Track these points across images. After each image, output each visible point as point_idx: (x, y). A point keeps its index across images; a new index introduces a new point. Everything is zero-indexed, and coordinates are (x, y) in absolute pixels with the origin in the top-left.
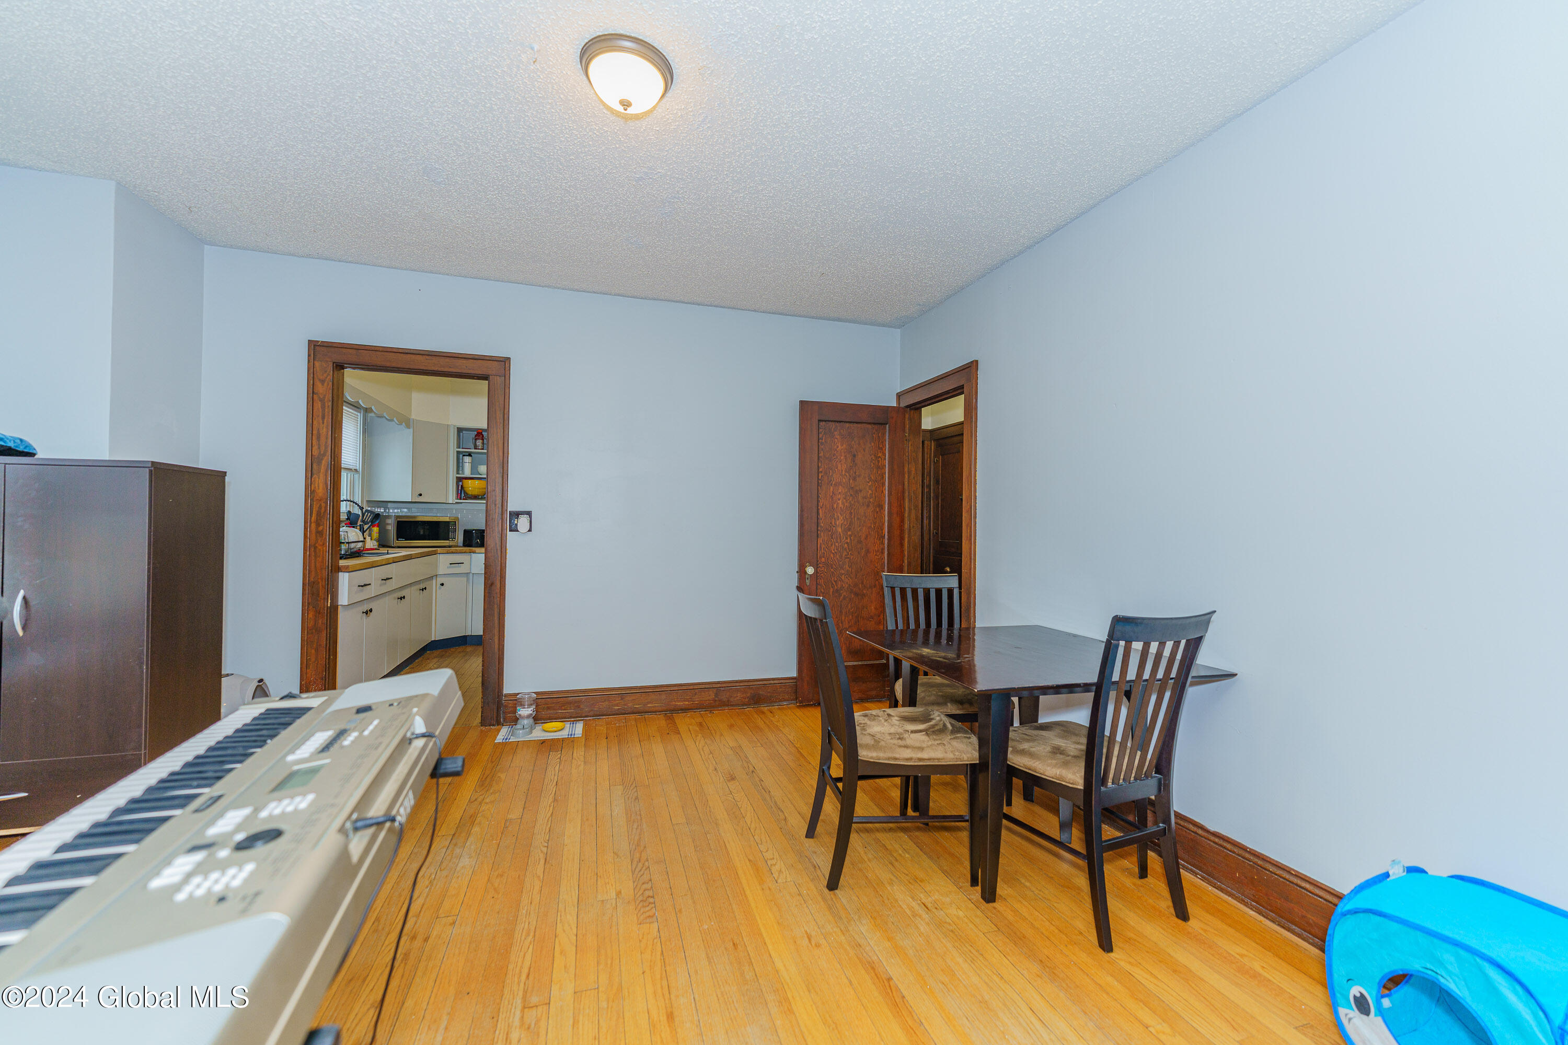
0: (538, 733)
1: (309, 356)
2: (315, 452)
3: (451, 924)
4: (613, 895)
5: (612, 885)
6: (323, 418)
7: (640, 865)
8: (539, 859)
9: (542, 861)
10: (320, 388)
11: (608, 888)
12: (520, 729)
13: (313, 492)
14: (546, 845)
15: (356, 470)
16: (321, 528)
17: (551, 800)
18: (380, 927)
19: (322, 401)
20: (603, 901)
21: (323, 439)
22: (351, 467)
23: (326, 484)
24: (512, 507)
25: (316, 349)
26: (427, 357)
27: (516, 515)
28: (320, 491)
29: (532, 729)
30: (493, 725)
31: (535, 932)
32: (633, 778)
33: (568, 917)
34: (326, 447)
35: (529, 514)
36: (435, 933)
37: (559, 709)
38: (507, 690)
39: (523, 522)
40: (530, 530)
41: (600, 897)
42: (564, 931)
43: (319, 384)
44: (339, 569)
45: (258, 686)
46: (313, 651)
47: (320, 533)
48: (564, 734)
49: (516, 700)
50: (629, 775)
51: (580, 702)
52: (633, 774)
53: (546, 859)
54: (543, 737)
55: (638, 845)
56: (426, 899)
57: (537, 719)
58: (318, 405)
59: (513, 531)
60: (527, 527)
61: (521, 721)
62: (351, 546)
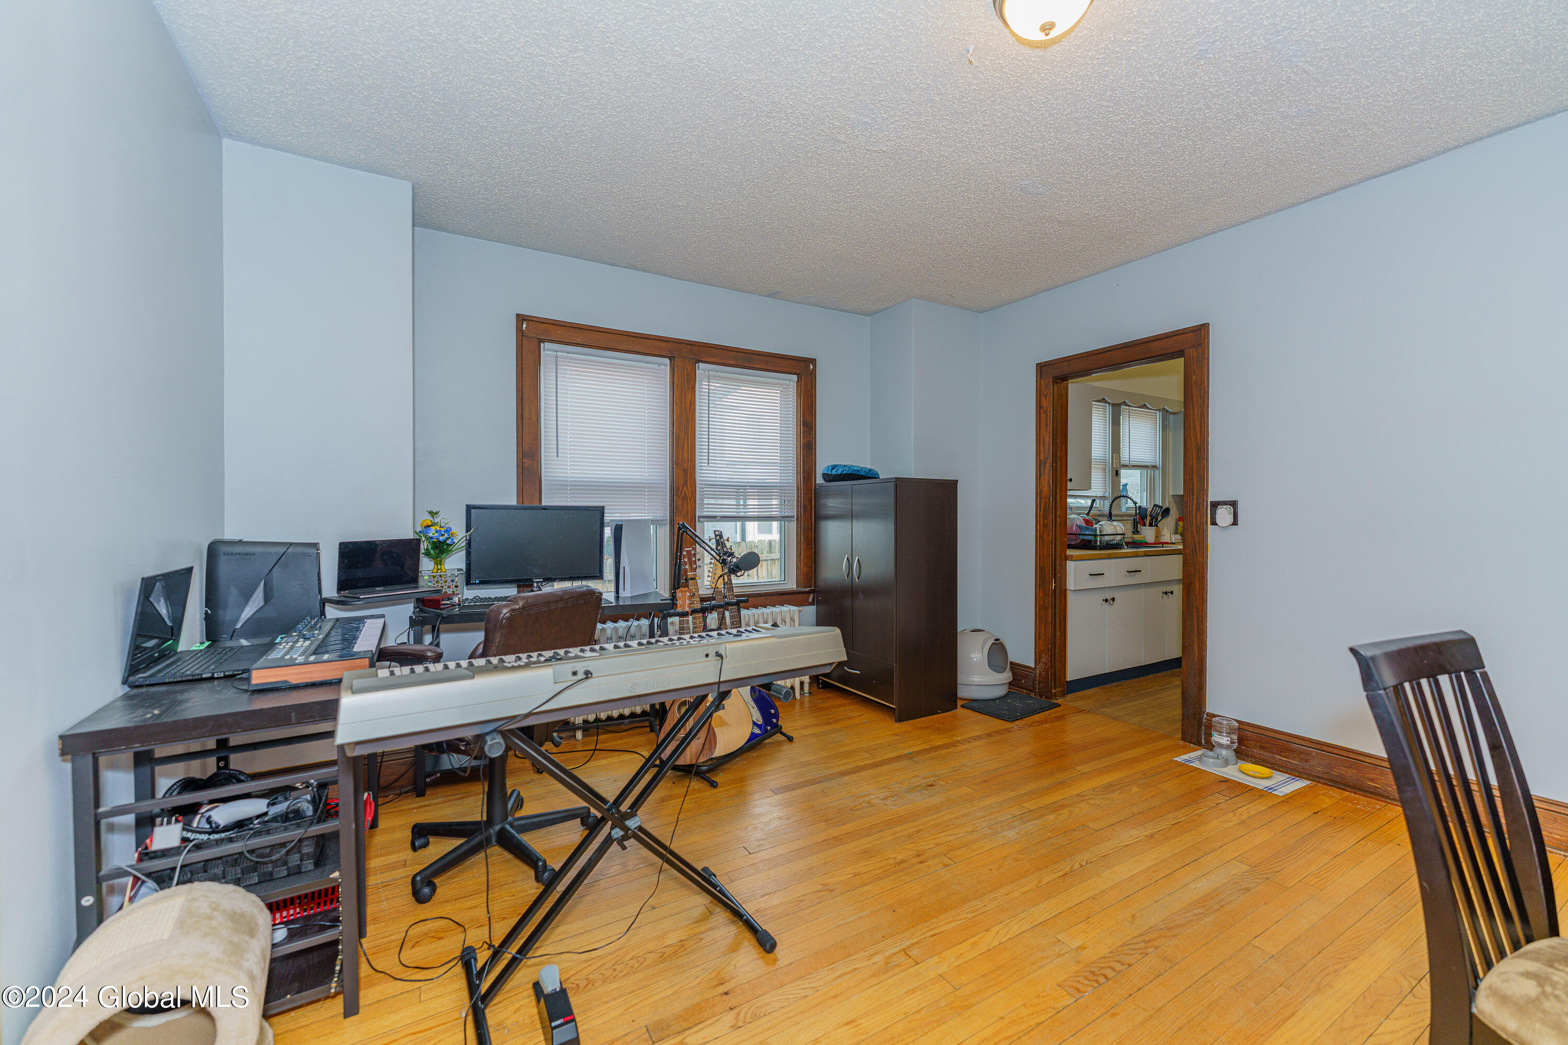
0: (1232, 772)
1: (1037, 376)
2: (1042, 458)
3: (944, 865)
4: (1075, 944)
5: (1087, 937)
6: (1047, 427)
7: (1143, 945)
8: (1062, 870)
9: (1062, 873)
10: (1045, 403)
11: (1080, 936)
12: (1213, 758)
14: (1084, 864)
16: (1046, 522)
17: (1148, 833)
18: (913, 836)
19: (1046, 412)
20: (1059, 940)
21: (1047, 445)
22: (1148, 464)
23: (1049, 483)
24: (1212, 497)
25: (1042, 369)
26: (1123, 350)
27: (1215, 505)
29: (1226, 763)
30: (1194, 744)
31: (979, 914)
32: (1278, 869)
33: (1015, 926)
34: (1049, 451)
35: (1234, 504)
36: (930, 862)
37: (1276, 754)
39: (1224, 516)
40: (1235, 523)
41: (1058, 937)
42: (998, 932)
43: (1043, 399)
44: (1067, 558)
45: (993, 644)
46: (1043, 625)
47: (1045, 526)
48: (1262, 784)
49: (1213, 722)
50: (1281, 863)
51: (1309, 754)
52: (1285, 865)
53: (1065, 874)
54: (1233, 776)
55: (1170, 929)
56: (955, 839)
57: (1242, 755)
58: (1043, 416)
59: (1214, 523)
60: (1230, 519)
61: (1218, 750)
62: (1106, 538)
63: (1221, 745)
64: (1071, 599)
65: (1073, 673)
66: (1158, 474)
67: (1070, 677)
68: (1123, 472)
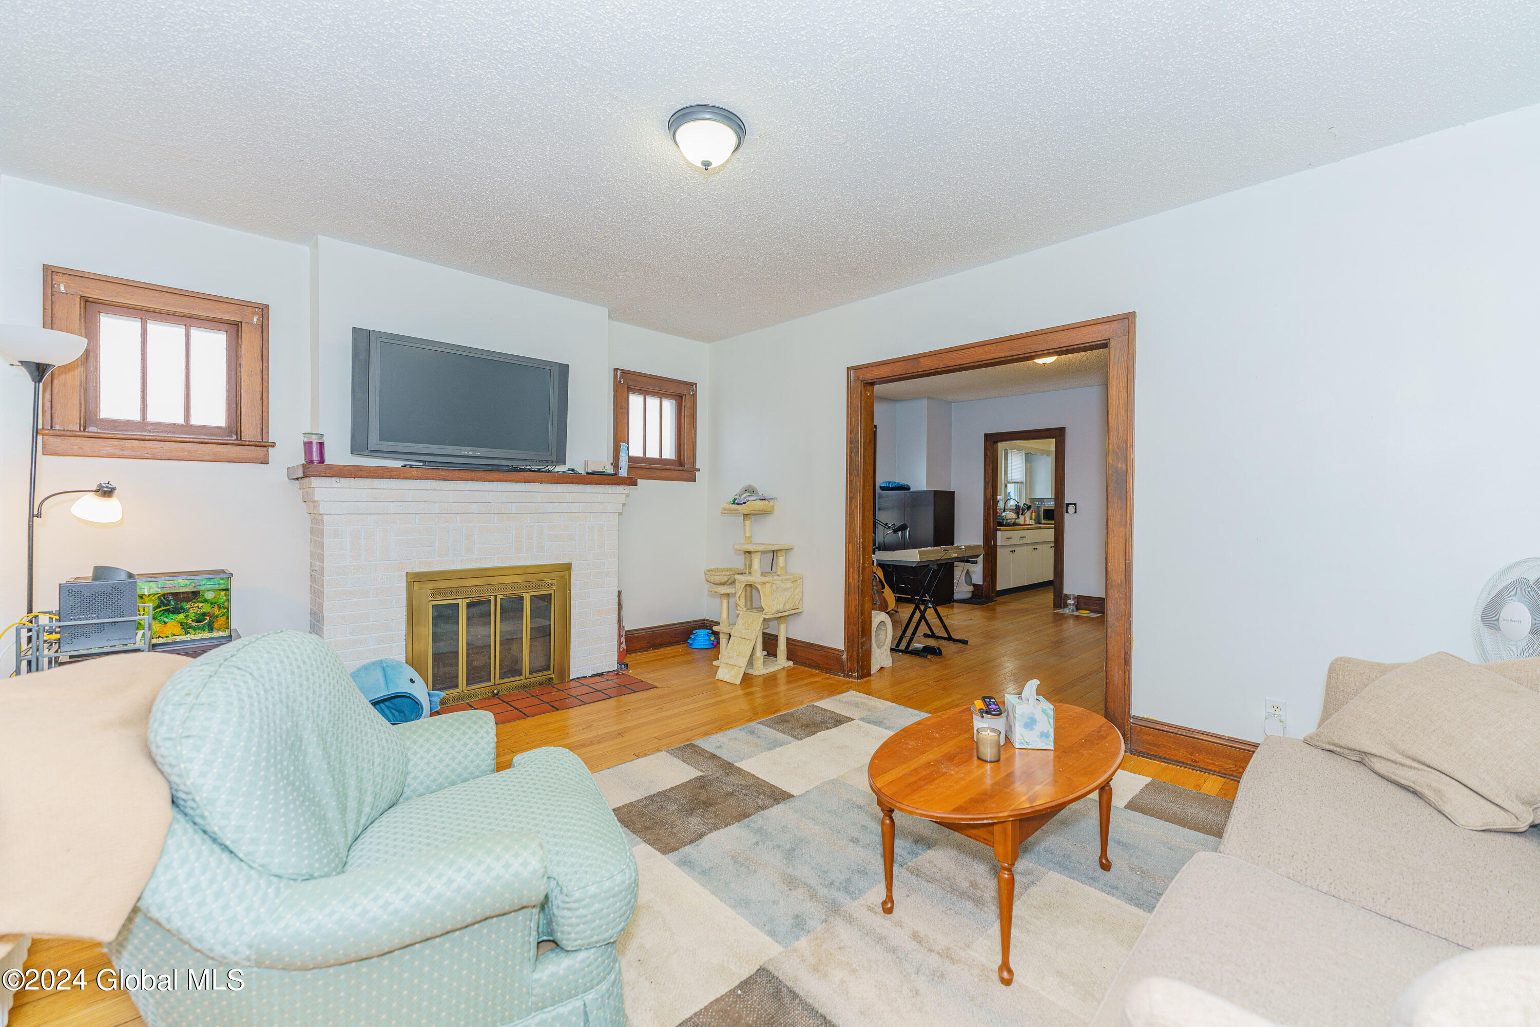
0: (1075, 612)
1: (983, 439)
6: (989, 465)
10: (988, 452)
12: (1069, 609)
13: (986, 497)
15: (1022, 482)
16: (989, 512)
19: (989, 458)
25: (987, 436)
27: (1068, 505)
28: (989, 496)
29: (1072, 610)
30: (1061, 606)
34: (991, 478)
35: (1075, 504)
37: (1085, 605)
38: (1065, 592)
39: (1071, 508)
40: (1075, 512)
46: (987, 563)
47: (989, 514)
48: (1083, 615)
49: (1067, 597)
54: (1077, 615)
57: (1078, 608)
58: (988, 460)
59: (1067, 512)
60: (1074, 511)
61: (1069, 607)
62: (1009, 521)
63: (1070, 604)
64: (999, 550)
65: (999, 587)
66: (1023, 487)
67: (998, 589)
68: (1009, 485)
